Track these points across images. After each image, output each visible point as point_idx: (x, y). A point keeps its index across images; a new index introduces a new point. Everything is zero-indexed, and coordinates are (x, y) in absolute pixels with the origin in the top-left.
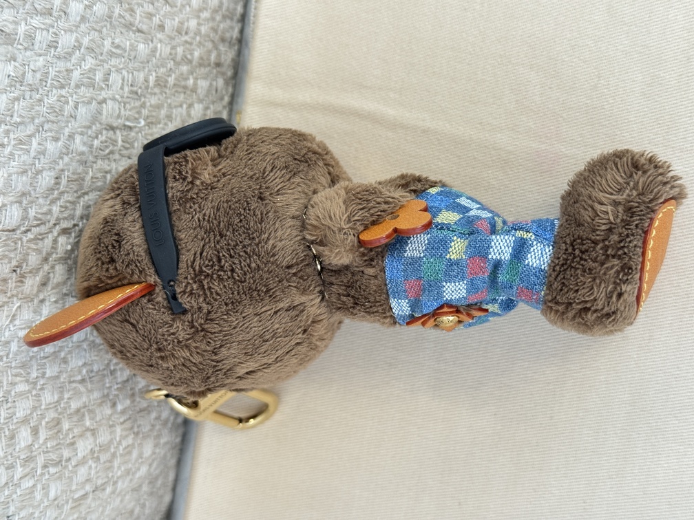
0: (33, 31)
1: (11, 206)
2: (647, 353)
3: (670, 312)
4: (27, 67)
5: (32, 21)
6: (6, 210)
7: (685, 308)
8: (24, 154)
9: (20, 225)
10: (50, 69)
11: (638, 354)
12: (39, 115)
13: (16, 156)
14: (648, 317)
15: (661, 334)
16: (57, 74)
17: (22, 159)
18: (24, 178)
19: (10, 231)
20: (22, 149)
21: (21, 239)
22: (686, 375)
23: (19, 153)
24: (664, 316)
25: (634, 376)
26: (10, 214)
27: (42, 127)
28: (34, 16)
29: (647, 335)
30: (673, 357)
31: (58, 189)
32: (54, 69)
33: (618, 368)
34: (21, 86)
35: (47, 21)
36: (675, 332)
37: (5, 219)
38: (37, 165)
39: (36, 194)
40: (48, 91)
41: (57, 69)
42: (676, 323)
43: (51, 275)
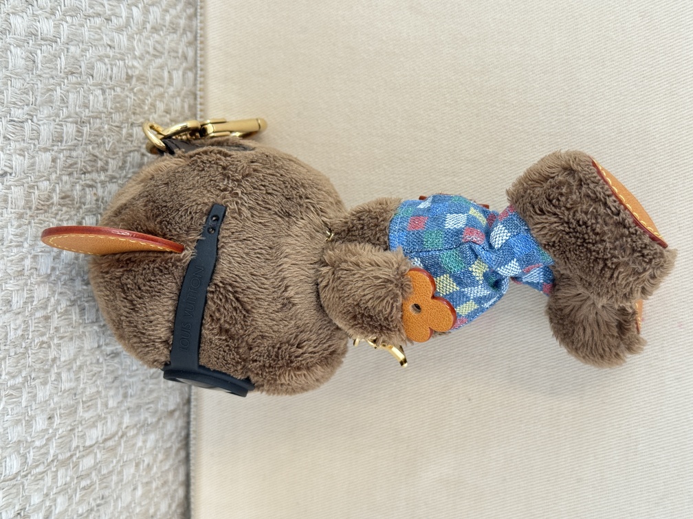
0: (9, 295)
1: (10, 456)
2: (601, 492)
3: (616, 452)
4: (8, 327)
5: (7, 285)
6: (6, 461)
7: (628, 447)
8: (16, 406)
9: (20, 471)
10: (30, 322)
11: (592, 494)
12: (25, 366)
13: (9, 410)
14: (597, 459)
15: (611, 474)
16: (36, 325)
17: (15, 412)
18: (19, 428)
19: (11, 480)
20: (13, 403)
21: (23, 484)
22: (639, 509)
23: (11, 406)
24: (611, 456)
25: (592, 514)
26: (10, 464)
27: (30, 376)
28: (8, 280)
29: (599, 475)
30: (625, 494)
31: (52, 428)
32: (34, 322)
33: (578, 509)
34: (5, 345)
35: (20, 282)
36: (623, 470)
37: (6, 470)
38: (30, 413)
39: (32, 438)
40: (31, 343)
41: (36, 321)
42: (623, 461)
43: (53, 507)
